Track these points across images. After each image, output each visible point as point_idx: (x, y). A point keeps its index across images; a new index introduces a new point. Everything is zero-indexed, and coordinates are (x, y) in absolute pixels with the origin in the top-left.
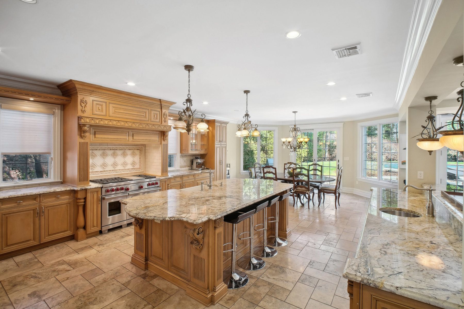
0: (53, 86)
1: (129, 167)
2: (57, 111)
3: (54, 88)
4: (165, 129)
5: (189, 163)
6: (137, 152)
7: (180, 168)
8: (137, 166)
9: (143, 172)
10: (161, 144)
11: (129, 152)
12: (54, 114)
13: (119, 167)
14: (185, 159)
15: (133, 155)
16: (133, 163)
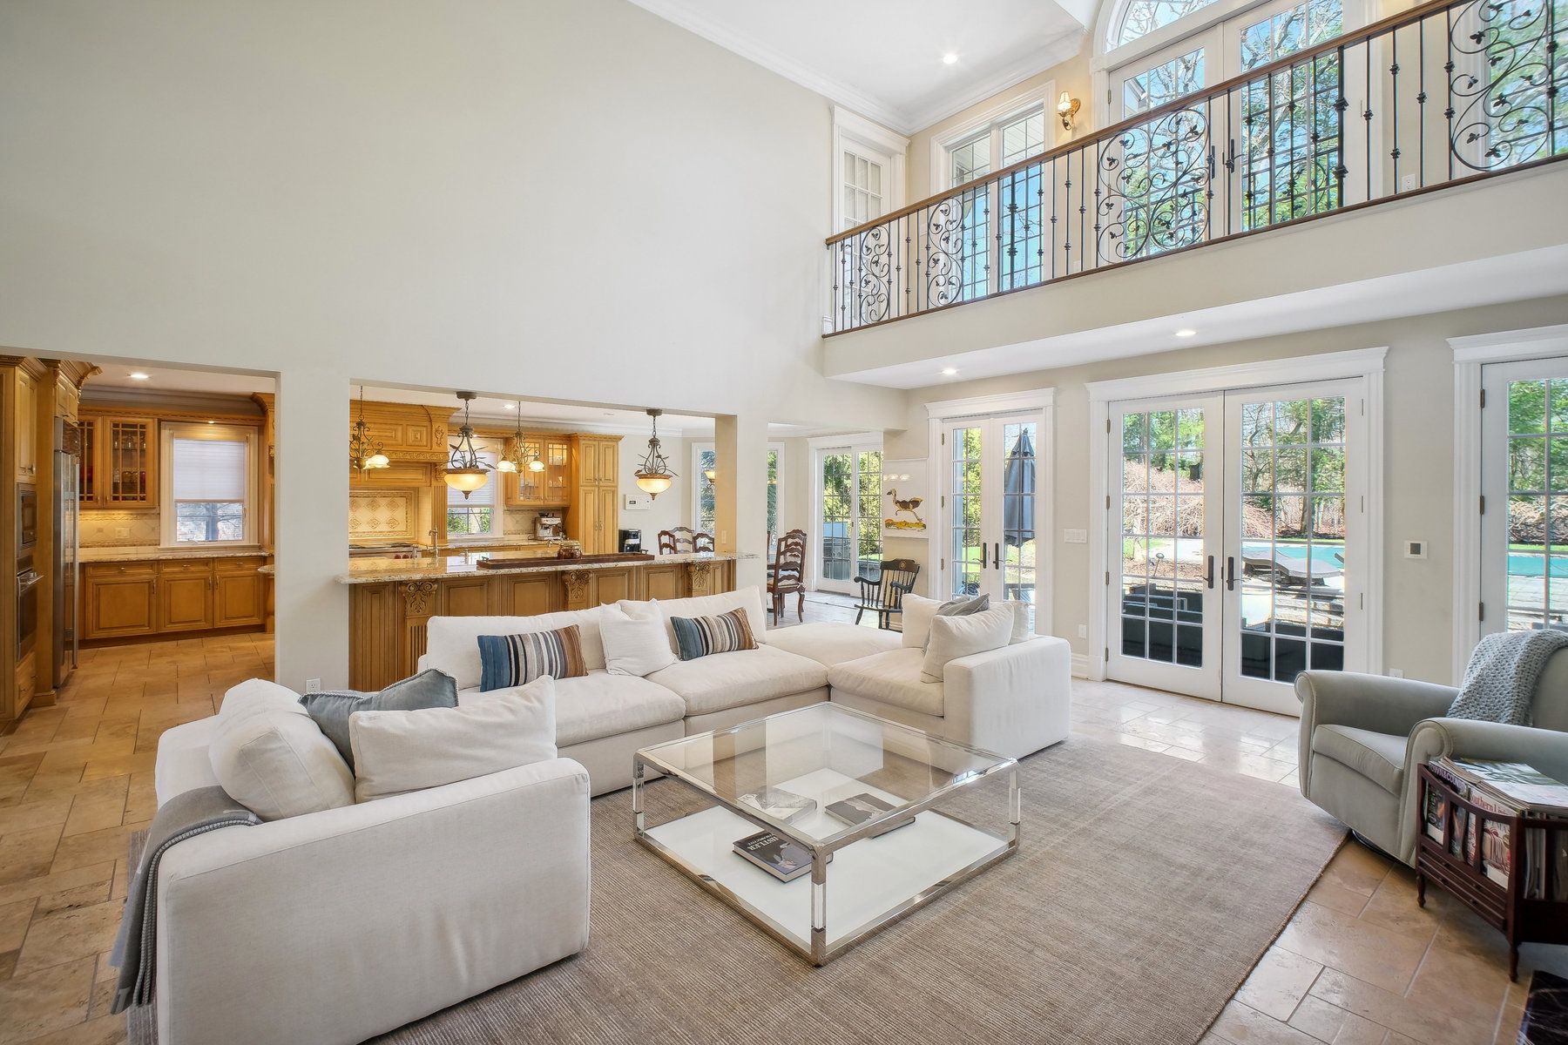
0: (243, 399)
1: (384, 527)
2: (252, 436)
3: (247, 402)
4: (434, 459)
5: (528, 525)
6: (402, 502)
7: (504, 534)
8: (402, 527)
9: (414, 539)
10: (431, 486)
11: (383, 502)
12: (247, 440)
13: (364, 528)
14: (518, 517)
15: (392, 505)
16: (392, 522)
